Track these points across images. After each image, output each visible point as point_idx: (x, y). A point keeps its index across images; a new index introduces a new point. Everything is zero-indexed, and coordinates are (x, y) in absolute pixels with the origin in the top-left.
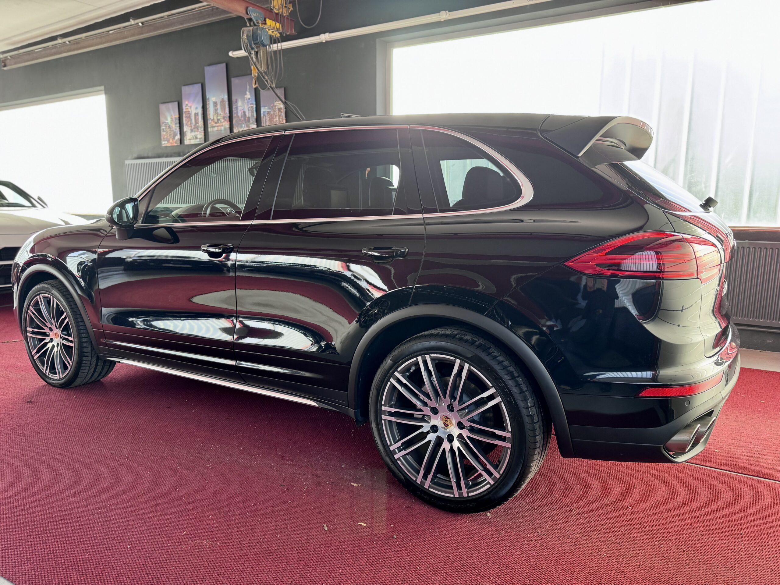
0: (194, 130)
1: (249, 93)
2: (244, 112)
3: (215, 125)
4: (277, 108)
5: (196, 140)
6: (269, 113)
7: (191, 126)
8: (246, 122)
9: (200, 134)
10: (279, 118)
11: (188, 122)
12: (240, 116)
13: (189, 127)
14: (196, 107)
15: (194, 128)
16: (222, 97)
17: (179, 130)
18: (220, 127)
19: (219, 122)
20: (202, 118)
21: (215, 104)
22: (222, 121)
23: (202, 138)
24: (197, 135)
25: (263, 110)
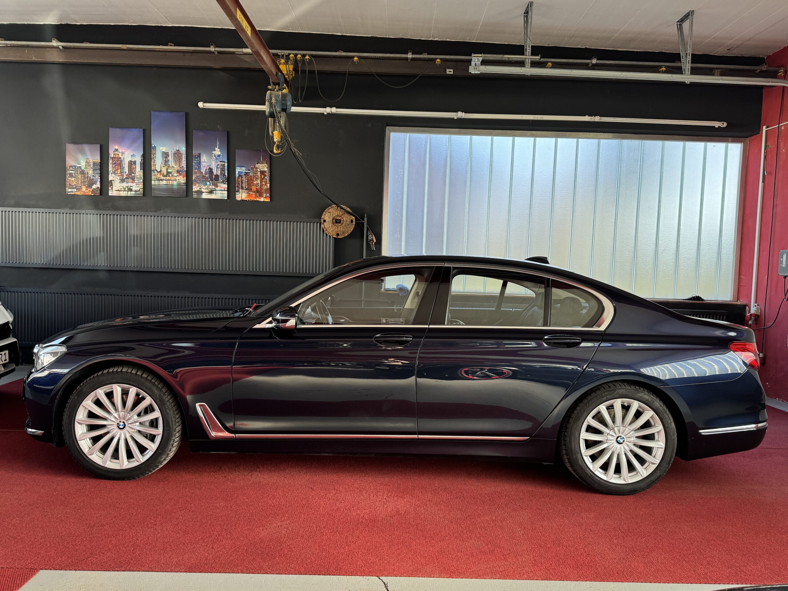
0: (126, 180)
1: (219, 150)
2: (211, 170)
3: (162, 177)
4: (259, 170)
5: (129, 192)
6: (246, 174)
7: (123, 176)
8: (212, 180)
9: (138, 186)
10: (261, 182)
11: (116, 170)
12: (204, 173)
13: (118, 176)
14: (132, 154)
15: (126, 178)
16: (178, 149)
17: (99, 178)
18: (171, 181)
19: (171, 175)
20: (142, 168)
21: (165, 155)
22: (175, 175)
23: (140, 190)
24: (132, 186)
25: (238, 170)
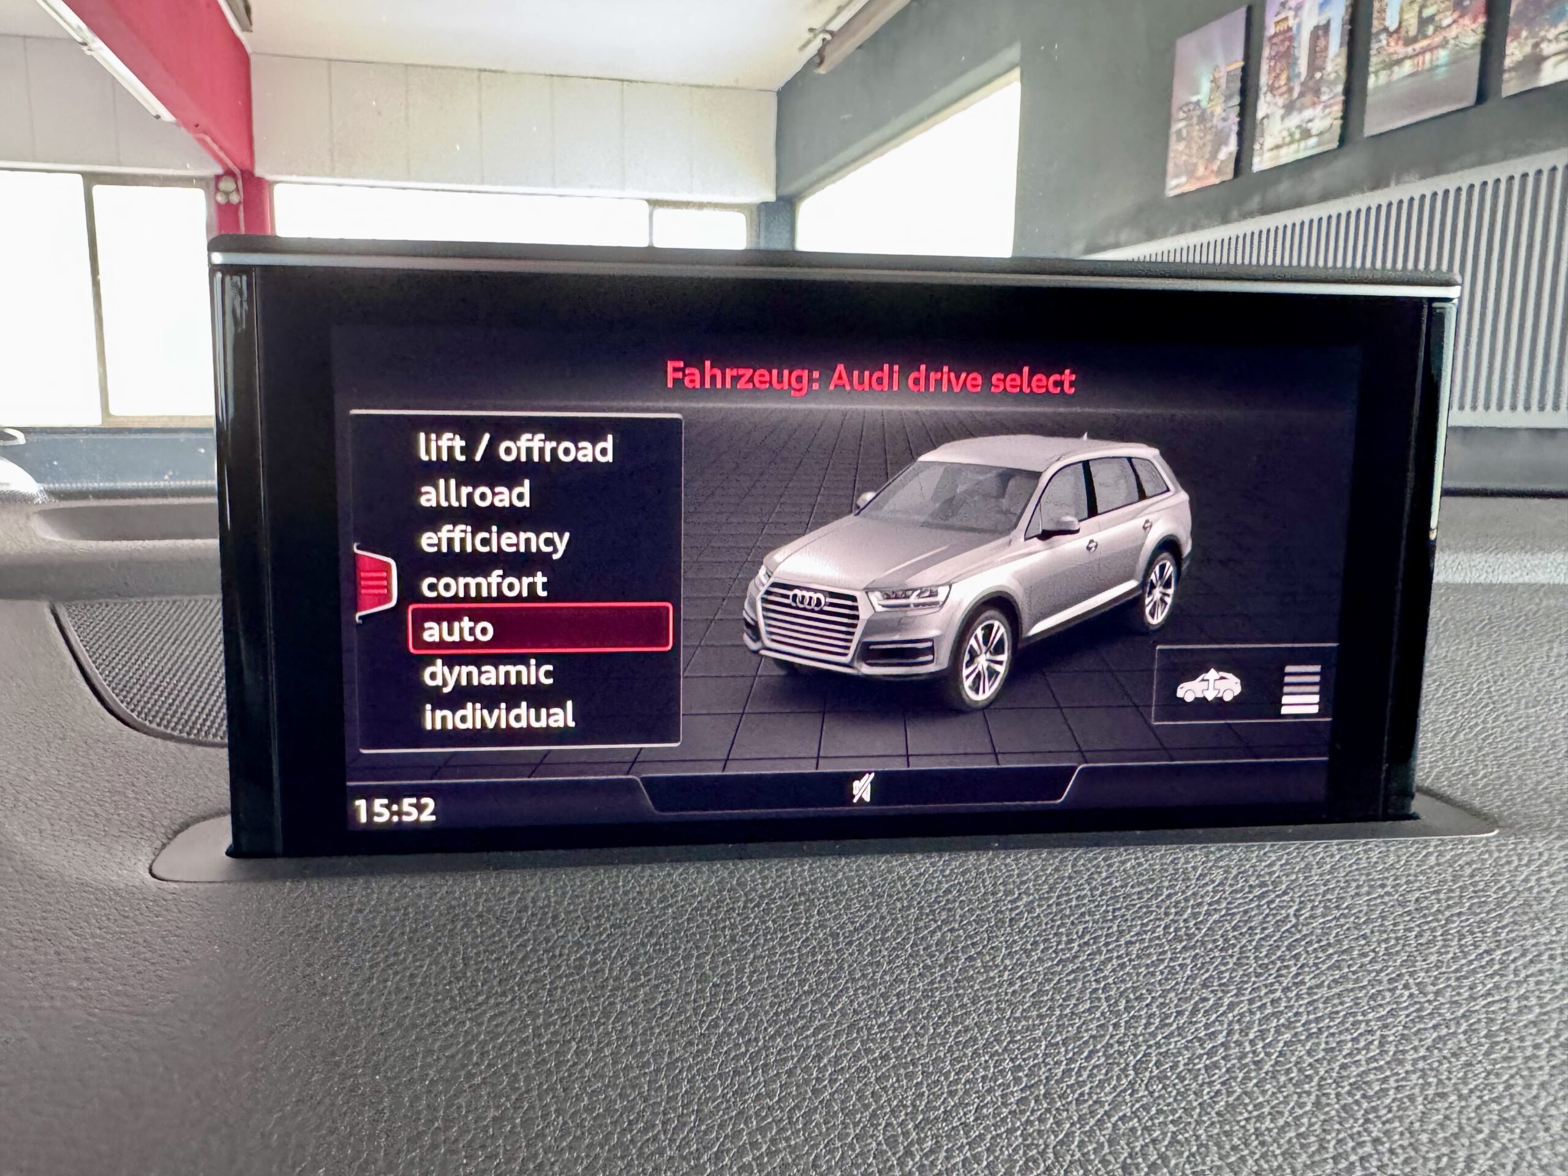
0: (1298, 104)
3: (1401, 50)
5: (1305, 145)
7: (1290, 90)
9: (1328, 111)
11: (1277, 77)
13: (1282, 95)
15: (1302, 95)
17: (1237, 119)
18: (1428, 56)
19: (1430, 29)
20: (1346, 38)
22: (1447, 21)
23: (1331, 126)
24: (1311, 121)
